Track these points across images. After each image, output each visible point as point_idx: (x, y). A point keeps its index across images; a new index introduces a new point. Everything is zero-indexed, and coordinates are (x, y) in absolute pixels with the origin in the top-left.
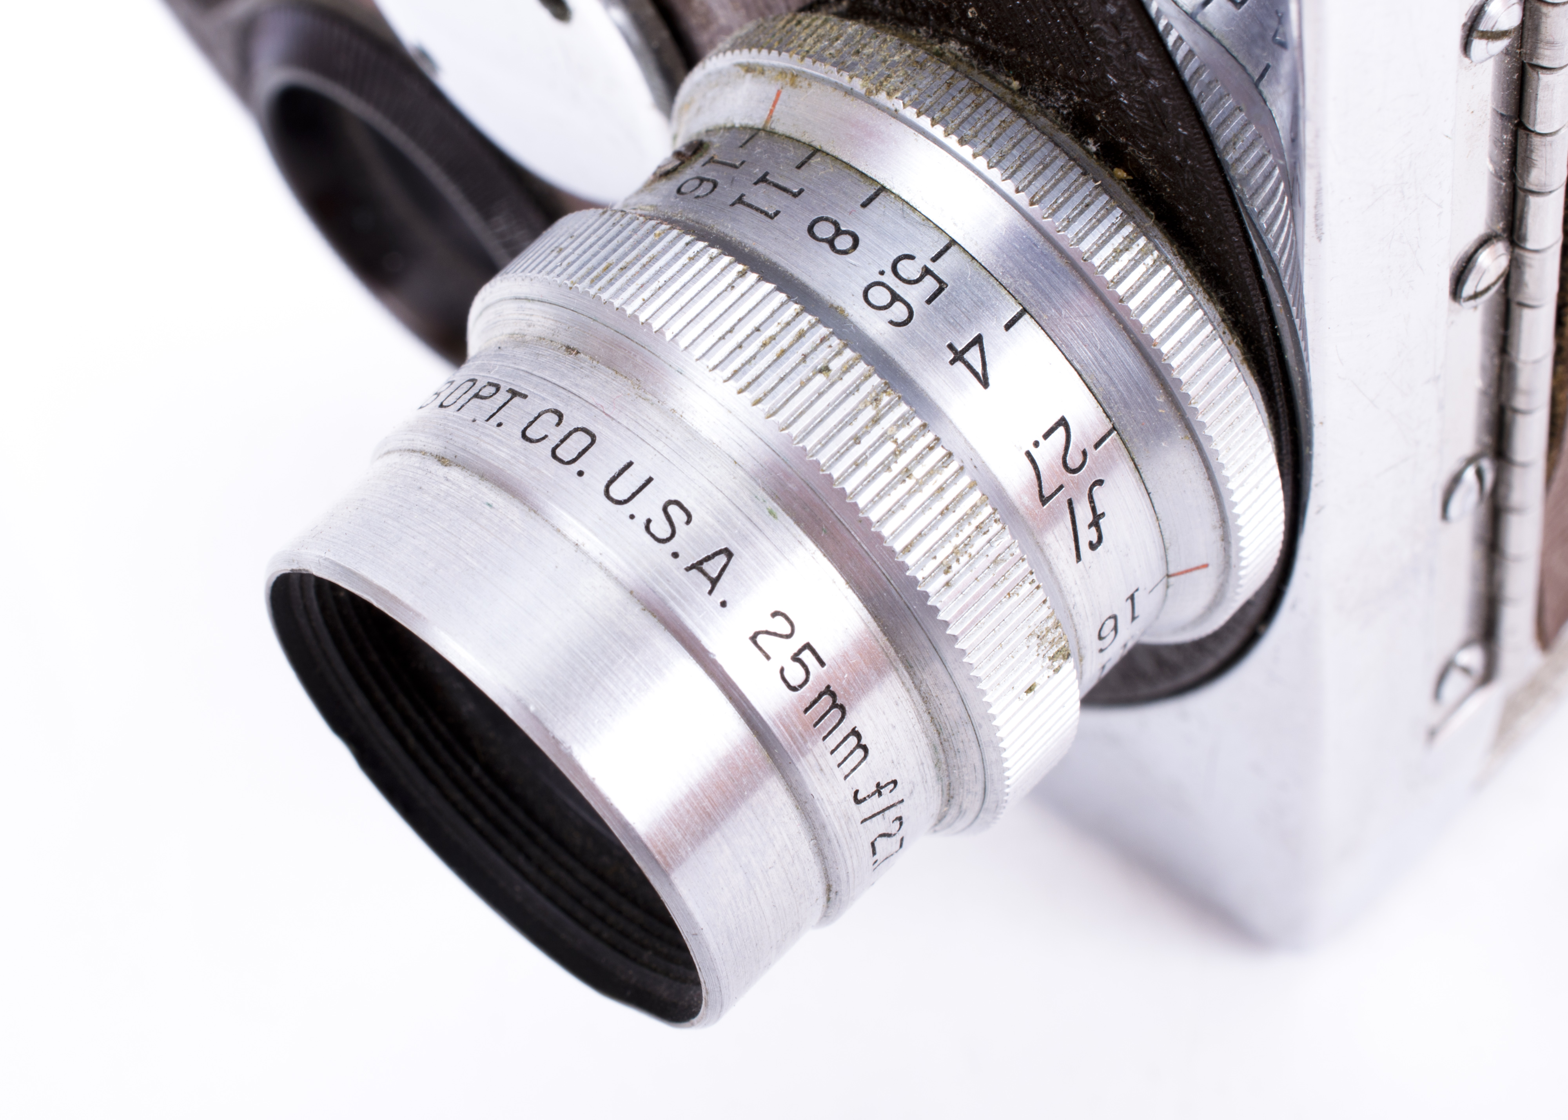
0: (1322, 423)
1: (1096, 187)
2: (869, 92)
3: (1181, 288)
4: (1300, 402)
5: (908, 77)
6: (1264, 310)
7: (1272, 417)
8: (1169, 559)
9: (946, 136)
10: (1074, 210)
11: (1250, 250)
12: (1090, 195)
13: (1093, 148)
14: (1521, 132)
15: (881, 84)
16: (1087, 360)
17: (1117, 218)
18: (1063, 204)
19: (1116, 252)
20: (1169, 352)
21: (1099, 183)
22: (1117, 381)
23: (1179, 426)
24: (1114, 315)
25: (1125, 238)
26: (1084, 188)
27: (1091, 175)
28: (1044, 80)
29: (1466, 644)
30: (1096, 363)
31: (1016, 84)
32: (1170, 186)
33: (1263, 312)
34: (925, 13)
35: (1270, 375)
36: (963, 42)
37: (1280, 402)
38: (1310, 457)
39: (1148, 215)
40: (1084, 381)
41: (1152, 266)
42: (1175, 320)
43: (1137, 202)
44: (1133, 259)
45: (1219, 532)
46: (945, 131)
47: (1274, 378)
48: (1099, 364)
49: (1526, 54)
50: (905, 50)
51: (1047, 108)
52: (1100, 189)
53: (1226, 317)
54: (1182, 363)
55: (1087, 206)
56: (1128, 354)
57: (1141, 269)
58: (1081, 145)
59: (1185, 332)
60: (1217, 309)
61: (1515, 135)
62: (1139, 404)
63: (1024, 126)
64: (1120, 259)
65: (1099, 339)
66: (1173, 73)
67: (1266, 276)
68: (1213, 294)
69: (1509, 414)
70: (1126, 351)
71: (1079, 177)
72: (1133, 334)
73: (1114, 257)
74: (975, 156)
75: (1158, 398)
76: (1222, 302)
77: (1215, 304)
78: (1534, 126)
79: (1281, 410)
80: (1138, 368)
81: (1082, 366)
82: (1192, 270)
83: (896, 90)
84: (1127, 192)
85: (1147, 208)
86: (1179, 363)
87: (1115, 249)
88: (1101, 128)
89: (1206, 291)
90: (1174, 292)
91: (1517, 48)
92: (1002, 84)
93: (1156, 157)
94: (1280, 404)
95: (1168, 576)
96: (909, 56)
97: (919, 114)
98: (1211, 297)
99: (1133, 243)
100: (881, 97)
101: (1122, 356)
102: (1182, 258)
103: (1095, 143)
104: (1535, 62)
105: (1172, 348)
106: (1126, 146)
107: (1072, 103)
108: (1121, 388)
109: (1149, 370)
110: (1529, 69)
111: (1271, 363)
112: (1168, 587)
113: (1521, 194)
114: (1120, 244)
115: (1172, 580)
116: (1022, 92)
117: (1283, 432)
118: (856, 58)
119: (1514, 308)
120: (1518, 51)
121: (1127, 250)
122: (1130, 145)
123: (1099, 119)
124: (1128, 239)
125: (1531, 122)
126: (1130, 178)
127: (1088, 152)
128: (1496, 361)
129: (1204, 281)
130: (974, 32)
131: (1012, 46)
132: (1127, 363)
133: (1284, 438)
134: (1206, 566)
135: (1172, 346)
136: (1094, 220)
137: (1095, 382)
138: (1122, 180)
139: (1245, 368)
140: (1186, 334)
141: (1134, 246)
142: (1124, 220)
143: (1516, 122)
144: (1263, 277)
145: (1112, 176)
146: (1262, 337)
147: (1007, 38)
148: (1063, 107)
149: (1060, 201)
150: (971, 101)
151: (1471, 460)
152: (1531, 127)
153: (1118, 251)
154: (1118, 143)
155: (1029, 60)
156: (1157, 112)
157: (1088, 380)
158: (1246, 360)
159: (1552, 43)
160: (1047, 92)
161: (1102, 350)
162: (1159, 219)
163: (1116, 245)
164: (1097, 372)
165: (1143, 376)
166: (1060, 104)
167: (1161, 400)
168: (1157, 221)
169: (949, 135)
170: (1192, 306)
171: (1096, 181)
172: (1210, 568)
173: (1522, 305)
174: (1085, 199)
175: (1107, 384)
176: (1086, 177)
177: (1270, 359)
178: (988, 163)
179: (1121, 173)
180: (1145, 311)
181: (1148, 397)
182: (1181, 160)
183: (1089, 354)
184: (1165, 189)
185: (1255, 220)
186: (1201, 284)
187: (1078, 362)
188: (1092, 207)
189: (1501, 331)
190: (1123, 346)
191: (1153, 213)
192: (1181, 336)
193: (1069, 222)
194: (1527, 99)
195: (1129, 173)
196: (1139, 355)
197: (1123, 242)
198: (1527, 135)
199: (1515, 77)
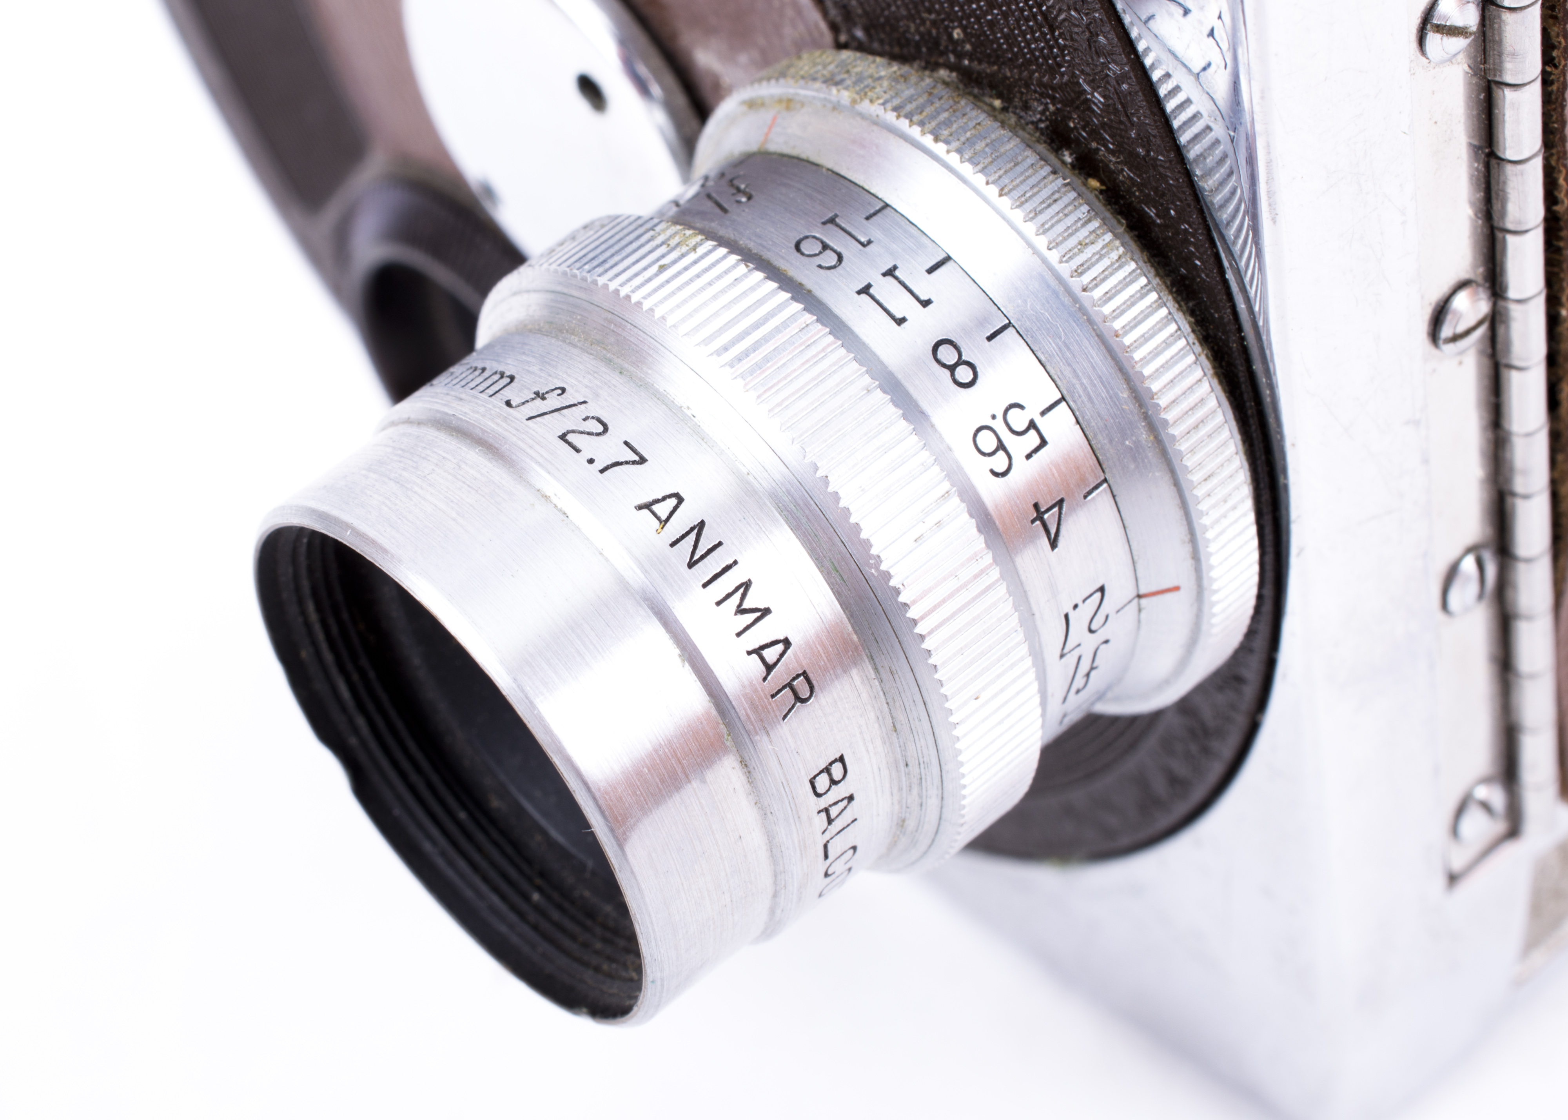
0: (1293, 445)
1: (1066, 185)
2: (854, 102)
3: (1146, 285)
4: (1271, 420)
5: (891, 87)
6: (1231, 317)
7: (1247, 444)
8: (1139, 575)
9: (922, 135)
10: (1041, 203)
11: (1215, 250)
12: (1058, 191)
13: (1068, 159)
14: (1493, 162)
15: (866, 94)
16: (1051, 351)
17: (1084, 214)
18: (1030, 197)
19: (1081, 244)
20: (1131, 344)
21: (1068, 181)
22: (1080, 374)
23: (1143, 424)
24: (1077, 306)
25: (1091, 233)
26: (1053, 184)
27: (1061, 174)
28: (1022, 93)
29: (1486, 780)
30: (1060, 355)
31: (997, 103)
32: (1139, 190)
33: (1230, 319)
34: (918, 46)
35: (1241, 394)
36: (951, 68)
37: (1253, 422)
38: (1286, 487)
39: (1119, 222)
40: (1048, 373)
41: (1117, 261)
42: (1139, 314)
43: (1109, 210)
44: (1098, 253)
45: (1188, 548)
46: (922, 131)
47: (1246, 396)
48: (1063, 355)
49: (1489, 69)
50: (892, 67)
51: (1027, 124)
52: (1069, 188)
53: (1195, 328)
54: (1145, 357)
55: (1055, 201)
56: (1092, 346)
57: (1106, 262)
58: (1057, 157)
59: (1149, 327)
60: (1186, 319)
61: (1487, 167)
62: (1103, 399)
63: (998, 128)
64: (1085, 251)
65: (1064, 331)
66: (1132, 56)
67: (1229, 275)
68: (1182, 303)
69: (1509, 500)
70: (1090, 343)
71: (1048, 175)
72: (1097, 325)
73: (1079, 250)
74: (948, 152)
75: (1122, 393)
76: (1192, 312)
77: (1184, 314)
78: (1504, 153)
79: (1254, 435)
80: (1101, 361)
81: (1046, 358)
82: (1161, 278)
83: (878, 98)
84: (1100, 200)
85: (1119, 217)
86: (1142, 357)
87: (1080, 241)
88: (1074, 135)
89: (1176, 300)
90: (1138, 288)
91: (1481, 64)
92: (986, 104)
93: (1124, 157)
94: (1253, 428)
95: (1139, 596)
96: (895, 72)
97: (898, 117)
98: (1180, 306)
99: (1099, 238)
100: (865, 106)
101: (1086, 348)
102: (1152, 266)
103: (1071, 154)
104: (1497, 79)
105: (1135, 341)
106: (1098, 150)
107: (1048, 113)
108: (1085, 381)
109: (1112, 363)
110: (1494, 86)
111: (1242, 379)
112: (1140, 610)
113: (1499, 235)
114: (1086, 238)
115: (1144, 601)
116: (1004, 109)
117: (1259, 462)
118: (845, 76)
119: (1504, 372)
120: (1482, 66)
121: (1092, 243)
122: (1102, 150)
123: (1072, 125)
124: (1094, 234)
125: (1501, 148)
126: (1104, 188)
127: (1064, 163)
128: (1490, 435)
129: (1174, 290)
130: (960, 56)
131: (994, 63)
132: (1091, 355)
133: (1260, 469)
134: (1177, 588)
135: (1135, 339)
136: (1061, 215)
137: (1059, 373)
138: (1096, 189)
139: (1215, 382)
140: (1149, 330)
141: (1100, 240)
142: (1091, 217)
143: (1487, 150)
144: (1227, 276)
145: (1085, 184)
146: (1231, 348)
147: (989, 56)
148: (1040, 120)
149: (1028, 195)
150: (949, 107)
151: (1471, 550)
152: (1502, 156)
153: (1084, 244)
154: (1090, 150)
155: (1009, 74)
156: (1121, 103)
157: (1052, 372)
158: (1217, 374)
159: (1514, 55)
160: (1026, 107)
161: (1067, 342)
162: (1131, 228)
163: (1081, 238)
164: (1061, 364)
165: (1107, 369)
166: (1038, 116)
167: (1125, 396)
168: (1127, 229)
169: (925, 134)
170: (1157, 304)
171: (1064, 179)
172: (1182, 591)
173: (1510, 367)
174: (1053, 194)
175: (1071, 377)
176: (1056, 176)
177: (1241, 374)
178: (961, 158)
179: (1094, 183)
180: (1108, 302)
181: (1111, 392)
182: (1145, 155)
183: (1053, 345)
184: (1134, 193)
185: (1224, 231)
186: (1171, 292)
187: (1043, 353)
188: (1059, 202)
189: (1492, 399)
190: (1087, 339)
191: (1124, 221)
192: (1145, 331)
193: (1036, 214)
194: (1495, 123)
195: (1102, 182)
196: (1102, 347)
197: (1088, 236)
198: (1498, 164)
199: (1482, 96)
